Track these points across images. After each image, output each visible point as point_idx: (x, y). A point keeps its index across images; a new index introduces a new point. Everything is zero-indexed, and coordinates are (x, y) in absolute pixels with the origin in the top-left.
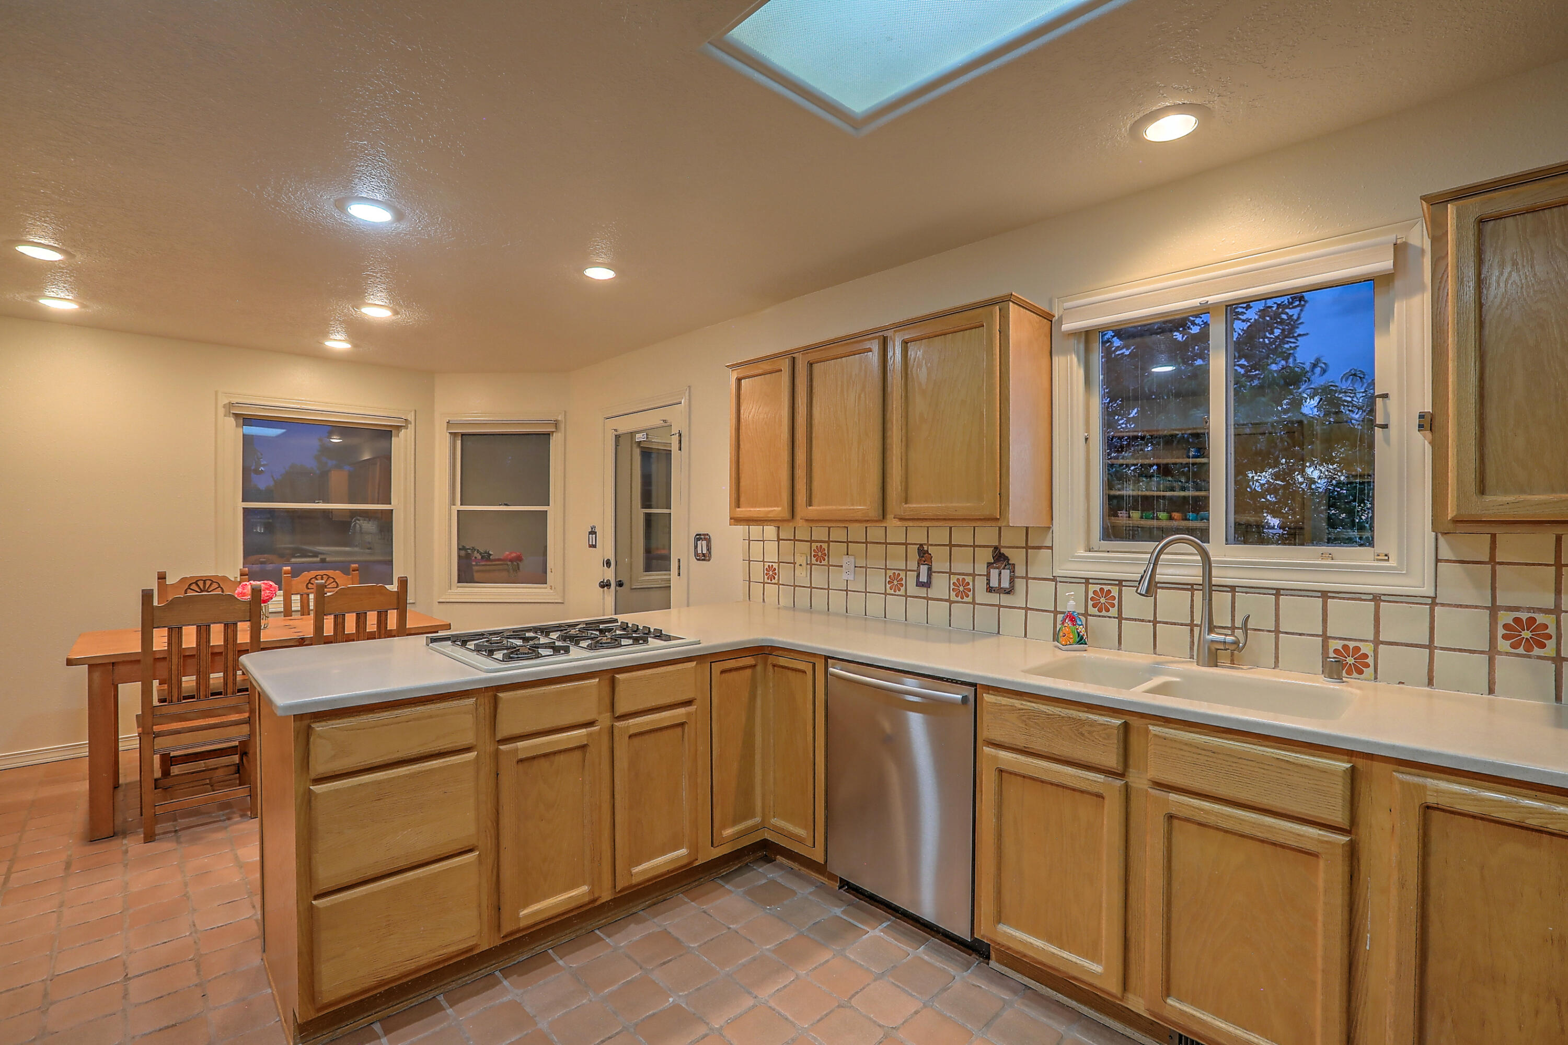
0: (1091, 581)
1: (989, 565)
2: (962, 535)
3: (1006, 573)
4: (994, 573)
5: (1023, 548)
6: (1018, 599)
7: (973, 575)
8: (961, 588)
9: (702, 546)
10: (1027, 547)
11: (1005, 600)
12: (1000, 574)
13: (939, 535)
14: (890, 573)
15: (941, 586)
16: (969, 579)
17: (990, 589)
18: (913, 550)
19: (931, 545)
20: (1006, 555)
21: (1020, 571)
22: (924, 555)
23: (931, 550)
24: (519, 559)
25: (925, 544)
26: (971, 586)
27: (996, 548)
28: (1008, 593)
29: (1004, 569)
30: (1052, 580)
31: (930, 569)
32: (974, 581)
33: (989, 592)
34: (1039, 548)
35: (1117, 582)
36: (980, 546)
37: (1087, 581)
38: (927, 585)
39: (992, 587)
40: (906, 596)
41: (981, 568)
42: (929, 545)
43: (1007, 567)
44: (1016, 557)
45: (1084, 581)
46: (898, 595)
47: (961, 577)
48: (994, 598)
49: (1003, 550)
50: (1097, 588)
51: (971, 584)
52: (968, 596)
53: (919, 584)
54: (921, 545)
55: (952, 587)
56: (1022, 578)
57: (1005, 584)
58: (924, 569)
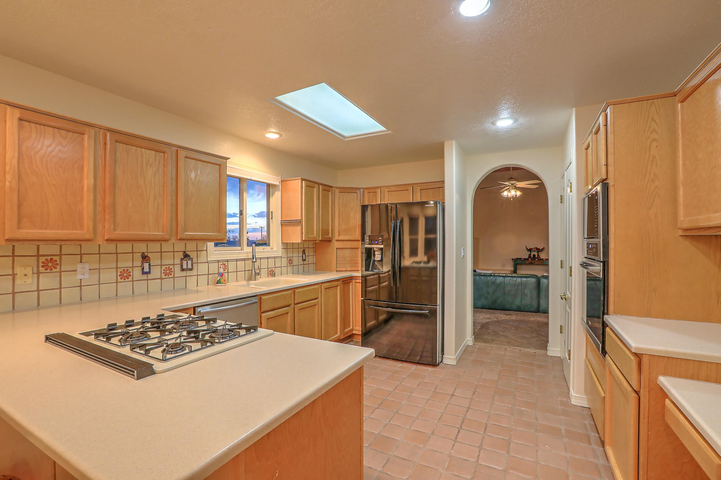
0: (219, 261)
1: (182, 259)
3: (190, 262)
4: (185, 263)
5: (196, 251)
6: (194, 272)
7: (174, 265)
8: (168, 272)
10: (197, 251)
11: (189, 273)
12: (187, 262)
13: (155, 247)
15: (156, 272)
16: (171, 267)
17: (183, 270)
18: (138, 257)
19: (150, 252)
20: (189, 255)
21: (195, 260)
22: (145, 258)
23: (149, 255)
25: (145, 252)
26: (173, 270)
27: (184, 252)
28: (191, 270)
29: (189, 260)
30: (207, 263)
31: (150, 265)
32: (174, 267)
33: (183, 271)
34: (202, 251)
35: (227, 261)
36: (176, 252)
37: (218, 261)
39: (184, 269)
40: (133, 281)
41: (178, 261)
42: (148, 252)
43: (190, 259)
44: (193, 255)
45: (217, 261)
46: (126, 282)
47: (167, 266)
48: (184, 273)
49: (187, 253)
50: (222, 263)
51: (173, 269)
53: (144, 273)
54: (143, 253)
55: (163, 271)
56: (196, 263)
57: (190, 267)
58: (146, 265)
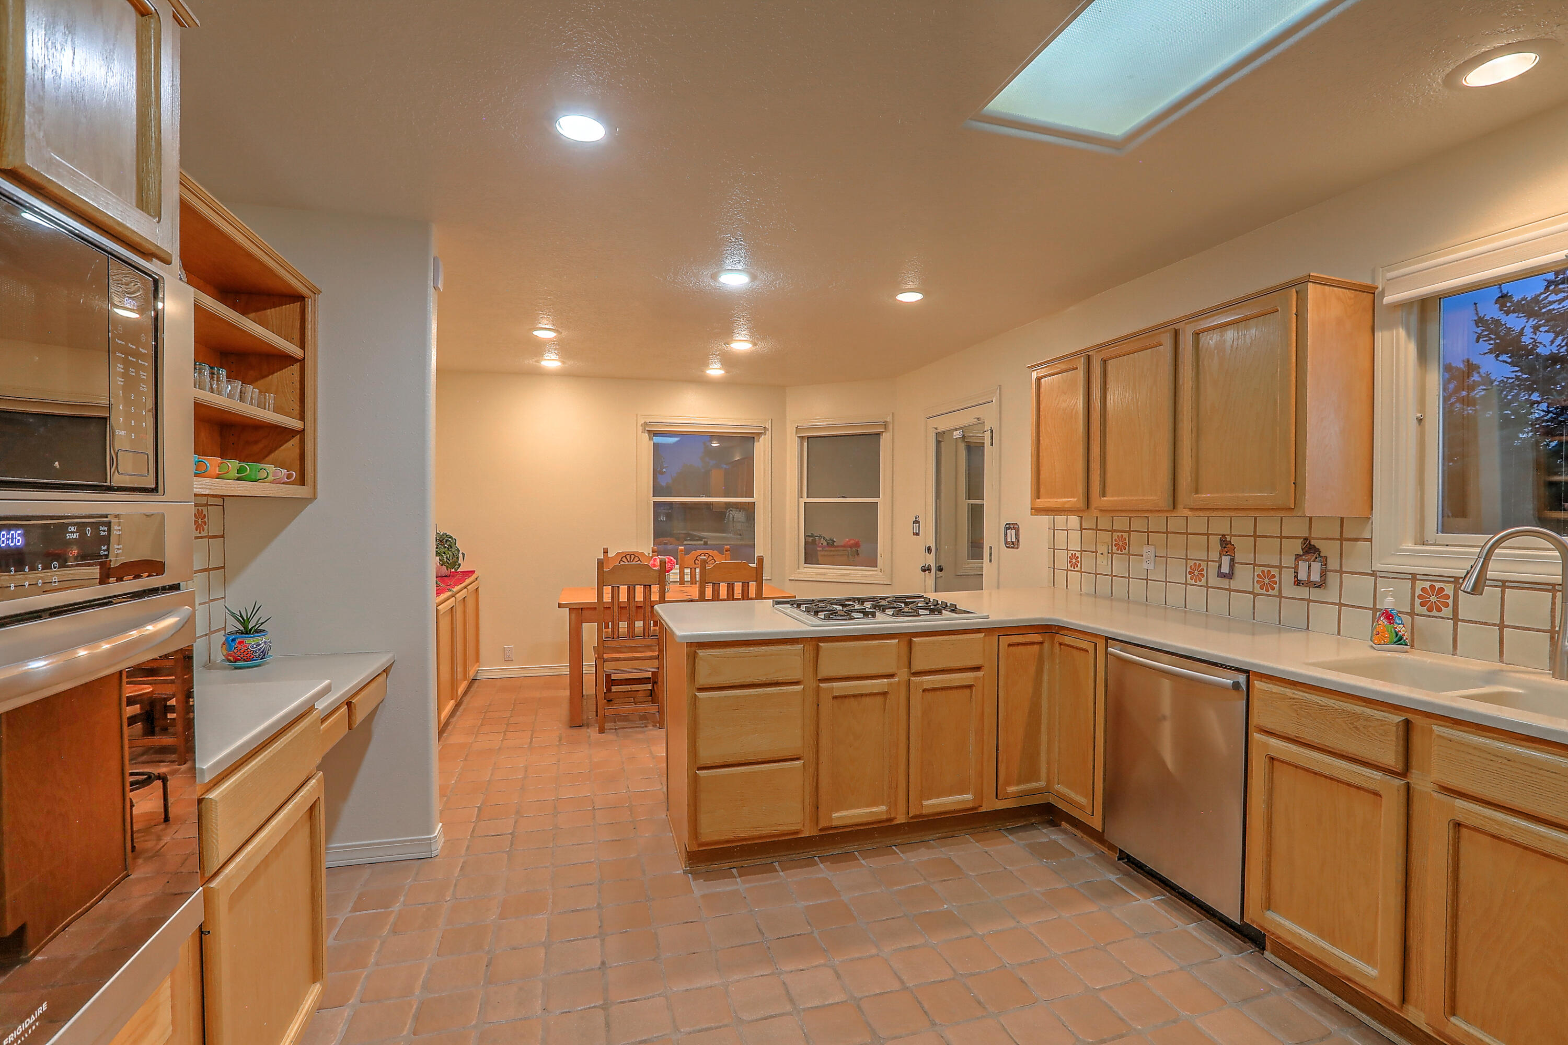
0: (1418, 577)
1: (1298, 557)
2: (1268, 526)
3: (1316, 567)
4: (1303, 566)
5: (1338, 539)
6: (1331, 594)
7: (1280, 567)
8: (1266, 581)
9: (1012, 534)
10: (1342, 539)
11: (1315, 594)
12: (1309, 567)
13: (1243, 525)
14: (1191, 563)
15: (1244, 577)
16: (1274, 571)
17: (1298, 583)
18: (1215, 541)
19: (1235, 536)
20: (1317, 547)
21: (1333, 564)
22: (1226, 545)
23: (1234, 540)
24: (857, 545)
25: (1228, 535)
26: (1277, 579)
27: (1306, 539)
28: (1319, 587)
29: (1314, 561)
30: (1371, 575)
31: (1232, 560)
32: (1280, 574)
33: (1297, 585)
34: (1357, 540)
35: (1453, 580)
36: (1288, 538)
37: (1414, 577)
38: (1230, 576)
39: (1300, 581)
40: (1207, 587)
41: (1288, 561)
42: (1232, 536)
43: (1318, 559)
44: (1329, 549)
45: (1410, 576)
46: (1199, 586)
47: (1266, 569)
48: (1303, 592)
49: (1313, 542)
50: (1427, 585)
51: (1277, 576)
52: (1273, 589)
53: (1221, 575)
54: (1224, 536)
55: (1256, 579)
56: (1336, 571)
57: (1315, 577)
58: (1226, 560)
